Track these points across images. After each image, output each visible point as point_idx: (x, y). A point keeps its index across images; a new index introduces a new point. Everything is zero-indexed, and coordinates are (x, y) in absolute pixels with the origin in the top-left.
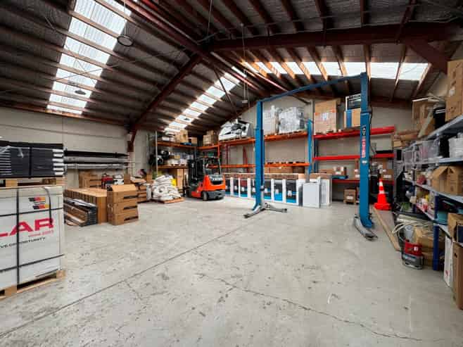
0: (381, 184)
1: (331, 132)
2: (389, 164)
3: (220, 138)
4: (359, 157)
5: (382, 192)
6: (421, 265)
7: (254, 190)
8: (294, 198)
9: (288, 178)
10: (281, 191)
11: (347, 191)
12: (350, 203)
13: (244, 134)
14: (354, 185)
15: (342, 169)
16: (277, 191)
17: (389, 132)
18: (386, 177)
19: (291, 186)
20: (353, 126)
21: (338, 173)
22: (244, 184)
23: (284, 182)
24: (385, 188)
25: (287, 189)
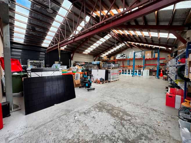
0: (161, 71)
1: (150, 58)
2: (164, 67)
3: (116, 59)
4: (157, 65)
5: (161, 73)
6: (166, 80)
7: (132, 72)
8: (140, 74)
9: (139, 69)
10: (137, 73)
11: (153, 73)
12: (154, 75)
13: (124, 58)
14: (155, 71)
15: (152, 67)
16: (136, 73)
17: (164, 59)
18: (163, 69)
19: (140, 71)
20: (155, 57)
21: (151, 68)
22: (126, 71)
23: (138, 70)
24: (162, 72)
25: (138, 72)
